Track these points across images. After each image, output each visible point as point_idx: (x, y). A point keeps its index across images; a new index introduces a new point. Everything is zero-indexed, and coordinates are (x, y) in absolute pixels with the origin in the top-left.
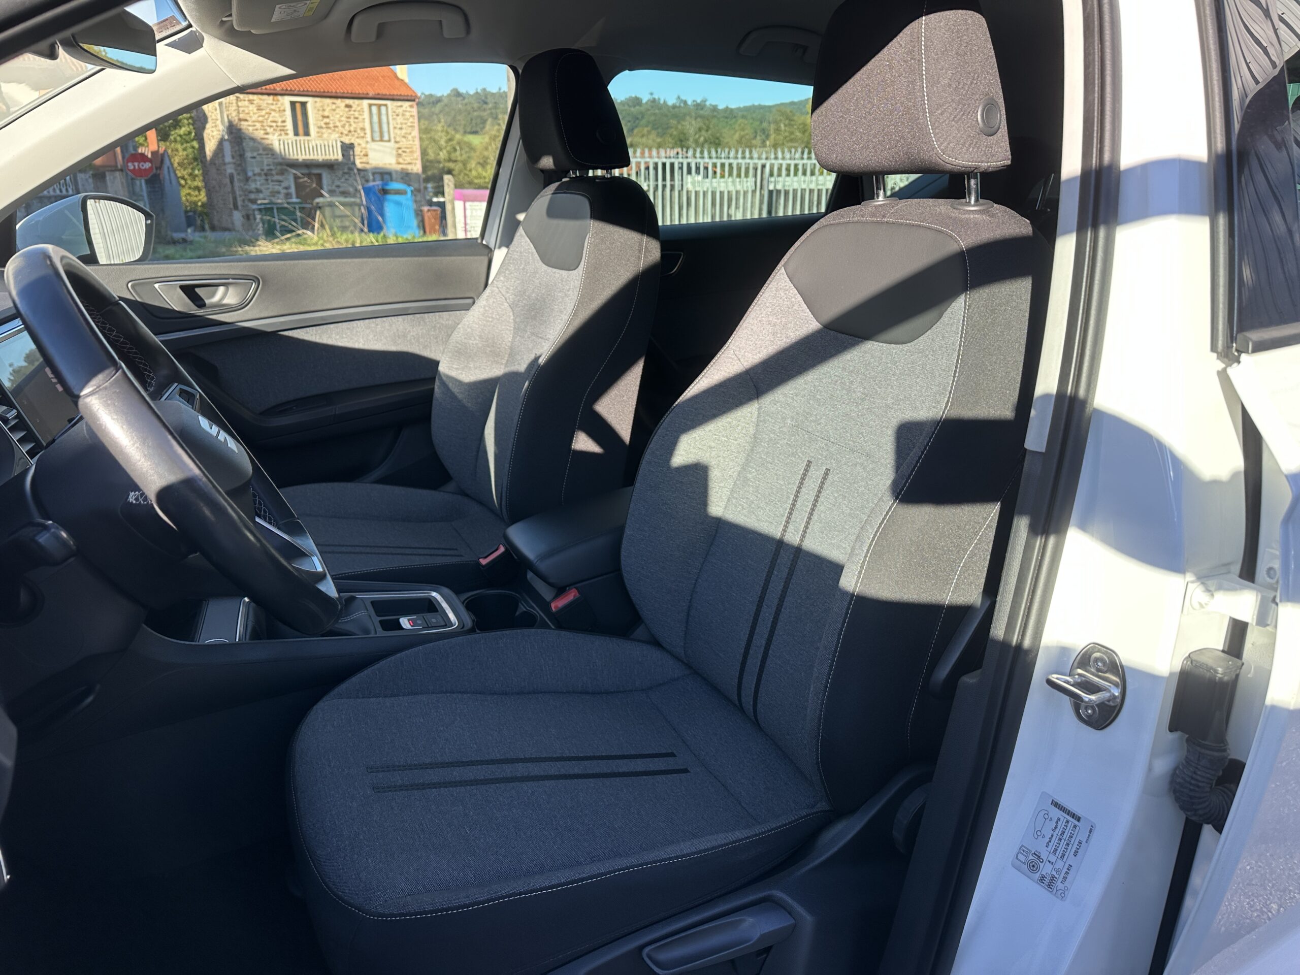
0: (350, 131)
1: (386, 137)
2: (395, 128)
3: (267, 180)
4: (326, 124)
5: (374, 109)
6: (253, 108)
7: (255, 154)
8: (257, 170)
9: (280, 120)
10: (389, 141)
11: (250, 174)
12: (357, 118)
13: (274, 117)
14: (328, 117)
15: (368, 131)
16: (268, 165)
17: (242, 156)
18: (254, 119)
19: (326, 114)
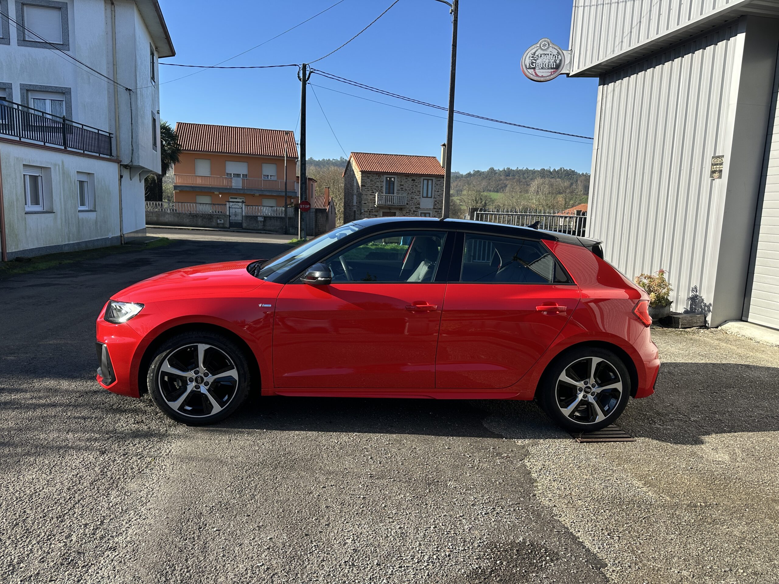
0: (412, 192)
1: (429, 195)
2: (435, 191)
3: (370, 214)
4: (402, 188)
5: (425, 182)
6: (369, 180)
7: (366, 202)
8: (366, 210)
9: (380, 186)
10: (431, 197)
11: (363, 211)
12: (417, 186)
13: (378, 185)
14: (403, 185)
15: (421, 193)
16: (371, 207)
17: (360, 202)
18: (368, 185)
19: (402, 184)
